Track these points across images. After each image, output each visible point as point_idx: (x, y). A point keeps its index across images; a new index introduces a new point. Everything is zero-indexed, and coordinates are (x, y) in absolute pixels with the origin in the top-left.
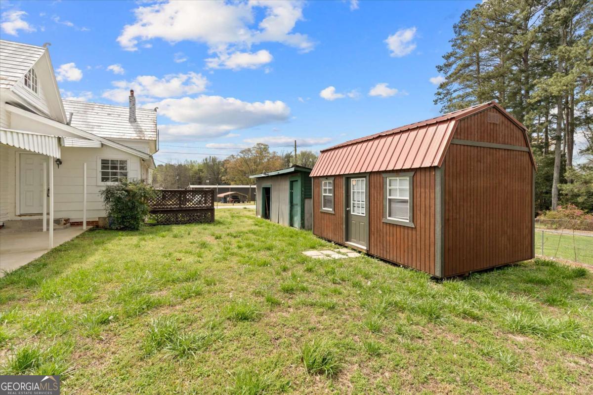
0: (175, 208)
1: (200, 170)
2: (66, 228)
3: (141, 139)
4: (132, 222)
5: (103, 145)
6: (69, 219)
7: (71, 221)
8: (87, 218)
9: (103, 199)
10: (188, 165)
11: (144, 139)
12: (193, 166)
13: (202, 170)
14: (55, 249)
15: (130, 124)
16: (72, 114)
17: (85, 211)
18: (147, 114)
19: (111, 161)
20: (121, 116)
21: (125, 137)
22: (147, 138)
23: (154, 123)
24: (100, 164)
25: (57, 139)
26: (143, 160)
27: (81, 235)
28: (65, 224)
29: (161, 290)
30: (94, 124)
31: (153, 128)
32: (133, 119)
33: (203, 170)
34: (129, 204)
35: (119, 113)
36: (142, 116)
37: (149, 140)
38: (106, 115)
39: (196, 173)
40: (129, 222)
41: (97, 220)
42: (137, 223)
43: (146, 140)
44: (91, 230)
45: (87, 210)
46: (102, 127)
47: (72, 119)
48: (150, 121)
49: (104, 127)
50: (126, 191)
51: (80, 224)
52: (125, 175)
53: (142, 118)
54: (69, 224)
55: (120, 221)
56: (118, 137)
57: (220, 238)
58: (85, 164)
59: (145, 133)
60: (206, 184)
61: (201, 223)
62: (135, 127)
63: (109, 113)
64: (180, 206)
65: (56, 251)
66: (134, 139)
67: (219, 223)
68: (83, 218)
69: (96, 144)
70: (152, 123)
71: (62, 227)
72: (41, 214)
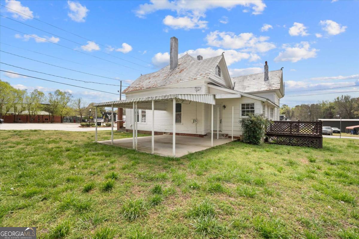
0: (286, 134)
1: (331, 107)
2: (226, 138)
3: (270, 90)
4: (254, 140)
5: (242, 96)
6: (228, 135)
7: (229, 135)
8: (233, 135)
9: (241, 126)
10: (320, 104)
11: (272, 90)
12: (325, 104)
13: (333, 107)
14: (213, 147)
15: (264, 82)
16: (235, 83)
17: (232, 131)
18: (275, 73)
19: (246, 104)
20: (260, 78)
21: (261, 90)
22: (274, 89)
23: (280, 78)
24: (241, 107)
25: (213, 95)
26: (263, 102)
27: (229, 143)
28: (226, 137)
29: (234, 184)
30: (246, 86)
31: (278, 82)
32: (266, 78)
33: (335, 107)
34: (252, 128)
35: (259, 77)
36: (272, 75)
37: (275, 89)
38: (252, 80)
39: (327, 110)
40: (252, 139)
41: (239, 136)
42: (257, 141)
43: (273, 90)
44: (235, 141)
45: (234, 131)
46: (250, 87)
47: (235, 86)
48: (277, 77)
49: (251, 87)
50: (251, 121)
51: (230, 137)
52: (253, 111)
53: (272, 77)
54: (228, 137)
55: (247, 138)
56: (257, 91)
57: (314, 161)
58: (233, 107)
59: (273, 85)
60: (337, 118)
61: (309, 147)
62: (267, 83)
63: (254, 78)
64: (291, 133)
65: (213, 148)
66: (266, 90)
67: (328, 149)
68: (231, 135)
69: (238, 96)
70: (278, 78)
71: (224, 138)
72: (217, 131)
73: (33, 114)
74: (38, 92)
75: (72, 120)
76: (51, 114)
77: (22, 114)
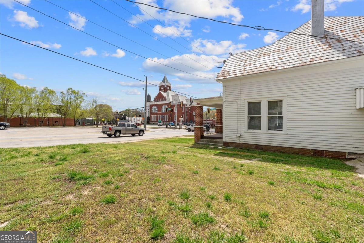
73: (44, 116)
74: (48, 90)
75: (80, 123)
76: (63, 116)
77: (30, 116)
